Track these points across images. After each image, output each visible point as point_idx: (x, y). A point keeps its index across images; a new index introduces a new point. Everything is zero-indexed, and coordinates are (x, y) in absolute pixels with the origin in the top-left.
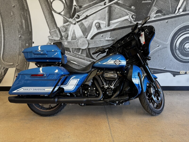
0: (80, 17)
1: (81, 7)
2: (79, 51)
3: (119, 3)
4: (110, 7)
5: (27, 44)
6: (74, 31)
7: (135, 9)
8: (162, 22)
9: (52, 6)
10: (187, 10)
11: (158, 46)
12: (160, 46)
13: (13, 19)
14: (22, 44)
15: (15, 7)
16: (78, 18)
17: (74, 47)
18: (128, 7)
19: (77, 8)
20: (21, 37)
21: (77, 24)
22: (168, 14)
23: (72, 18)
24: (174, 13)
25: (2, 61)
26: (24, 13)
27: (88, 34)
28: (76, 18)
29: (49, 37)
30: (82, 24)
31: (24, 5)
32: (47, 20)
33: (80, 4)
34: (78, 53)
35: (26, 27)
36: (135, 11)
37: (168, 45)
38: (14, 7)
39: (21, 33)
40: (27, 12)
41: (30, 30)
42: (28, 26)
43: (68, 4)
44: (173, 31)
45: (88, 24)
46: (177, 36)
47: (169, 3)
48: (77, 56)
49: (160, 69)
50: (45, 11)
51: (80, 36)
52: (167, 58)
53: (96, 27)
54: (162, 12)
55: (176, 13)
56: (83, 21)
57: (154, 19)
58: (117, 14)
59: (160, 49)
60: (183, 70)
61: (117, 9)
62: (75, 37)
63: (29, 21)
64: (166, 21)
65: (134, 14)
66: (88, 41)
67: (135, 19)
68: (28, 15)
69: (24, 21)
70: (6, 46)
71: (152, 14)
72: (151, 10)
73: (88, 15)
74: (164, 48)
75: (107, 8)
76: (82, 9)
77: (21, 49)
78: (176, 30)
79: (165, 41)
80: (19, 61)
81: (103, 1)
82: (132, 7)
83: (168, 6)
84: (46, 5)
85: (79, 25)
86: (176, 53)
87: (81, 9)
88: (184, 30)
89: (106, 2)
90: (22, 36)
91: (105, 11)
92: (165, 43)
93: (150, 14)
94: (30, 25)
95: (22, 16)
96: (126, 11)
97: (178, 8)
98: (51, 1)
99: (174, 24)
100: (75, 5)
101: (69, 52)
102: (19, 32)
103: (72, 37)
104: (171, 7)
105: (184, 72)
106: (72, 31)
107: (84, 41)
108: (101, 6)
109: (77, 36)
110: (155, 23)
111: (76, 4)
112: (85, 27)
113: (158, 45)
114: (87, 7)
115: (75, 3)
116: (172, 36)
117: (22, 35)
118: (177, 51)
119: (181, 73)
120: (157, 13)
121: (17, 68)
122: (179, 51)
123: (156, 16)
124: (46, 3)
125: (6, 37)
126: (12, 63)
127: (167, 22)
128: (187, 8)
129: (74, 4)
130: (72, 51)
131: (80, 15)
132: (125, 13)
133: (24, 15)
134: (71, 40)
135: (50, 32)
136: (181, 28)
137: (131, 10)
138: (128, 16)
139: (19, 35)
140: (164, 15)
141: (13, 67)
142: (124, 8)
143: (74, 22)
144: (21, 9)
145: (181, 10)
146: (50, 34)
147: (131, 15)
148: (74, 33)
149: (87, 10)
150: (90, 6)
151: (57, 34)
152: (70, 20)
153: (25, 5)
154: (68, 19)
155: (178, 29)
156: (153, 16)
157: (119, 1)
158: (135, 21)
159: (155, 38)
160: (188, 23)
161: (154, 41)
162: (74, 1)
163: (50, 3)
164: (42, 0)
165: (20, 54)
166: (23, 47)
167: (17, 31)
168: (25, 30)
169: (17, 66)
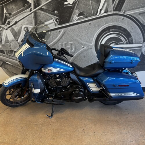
0: (11, 23)
2: (12, 53)
3: (43, 9)
4: (35, 13)
6: (6, 35)
7: (58, 13)
8: (84, 24)
10: (109, 11)
11: (83, 48)
12: (85, 48)
16: (9, 23)
17: (8, 50)
18: (51, 12)
19: (8, 15)
21: (9, 30)
22: (90, 16)
23: (4, 25)
24: (96, 15)
27: (18, 38)
28: (7, 24)
30: (13, 29)
33: (9, 12)
34: (11, 55)
36: (58, 15)
37: (92, 46)
44: (96, 32)
45: (18, 29)
46: (101, 37)
47: (90, 5)
48: (11, 57)
51: (12, 40)
52: (93, 58)
53: (25, 31)
54: (84, 15)
55: (98, 14)
56: (13, 27)
57: (76, 22)
58: (43, 18)
59: (86, 50)
61: (41, 14)
62: (8, 40)
64: (89, 23)
66: (19, 43)
67: (59, 22)
71: (74, 17)
72: (73, 13)
73: (17, 21)
74: (89, 49)
75: (33, 14)
76: (11, 16)
78: (100, 32)
79: (89, 43)
81: (28, 8)
82: (56, 12)
83: (89, 9)
85: (11, 30)
87: (10, 16)
88: (108, 31)
89: (31, 9)
91: (32, 16)
92: (89, 44)
93: (73, 17)
96: (50, 15)
97: (99, 10)
99: (97, 26)
100: (6, 13)
101: (3, 54)
103: (5, 41)
104: (93, 9)
106: (5, 36)
107: (15, 44)
108: (28, 12)
109: (9, 40)
110: (78, 25)
111: (6, 12)
112: (15, 31)
113: (83, 47)
114: (16, 14)
115: (5, 11)
116: (96, 37)
120: (79, 15)
123: (79, 18)
127: (90, 24)
128: (109, 9)
129: (4, 12)
130: (6, 53)
131: (10, 21)
132: (49, 18)
134: (5, 43)
136: (104, 29)
137: (55, 15)
138: (52, 20)
140: (86, 17)
142: (48, 13)
143: (6, 28)
145: (103, 11)
147: (55, 19)
148: (7, 37)
149: (16, 17)
150: (18, 13)
152: (3, 26)
154: (1, 25)
155: (101, 30)
156: (75, 18)
157: (43, 7)
158: (59, 24)
159: (79, 39)
160: (112, 23)
161: (79, 43)
162: (4, 9)
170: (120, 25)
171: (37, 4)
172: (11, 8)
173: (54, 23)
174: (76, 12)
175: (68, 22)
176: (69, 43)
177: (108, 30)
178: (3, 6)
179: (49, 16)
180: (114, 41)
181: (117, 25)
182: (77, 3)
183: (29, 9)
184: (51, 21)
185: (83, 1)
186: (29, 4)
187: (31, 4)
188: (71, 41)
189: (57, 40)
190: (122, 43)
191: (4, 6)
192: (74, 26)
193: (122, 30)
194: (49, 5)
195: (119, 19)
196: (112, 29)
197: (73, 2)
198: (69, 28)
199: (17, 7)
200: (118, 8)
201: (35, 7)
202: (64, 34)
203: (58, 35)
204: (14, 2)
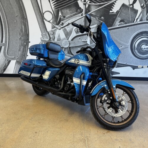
0: (64, 24)
1: (64, 17)
3: (92, 14)
5: (25, 43)
6: (59, 34)
7: (104, 19)
8: (124, 28)
9: (43, 16)
10: (143, 20)
11: (121, 47)
12: (123, 47)
13: (16, 25)
14: (21, 43)
15: (18, 16)
16: (63, 24)
18: (99, 18)
19: (62, 17)
20: (21, 38)
21: (62, 30)
22: (129, 23)
23: (58, 25)
24: (133, 22)
25: (7, 55)
26: (24, 21)
27: (69, 37)
28: (61, 25)
29: (41, 38)
30: (65, 30)
31: (24, 15)
32: (40, 26)
33: (64, 15)
35: (25, 30)
37: (129, 45)
38: (17, 16)
39: (21, 35)
40: (26, 20)
41: (28, 33)
42: (26, 30)
43: (55, 14)
44: (132, 35)
45: (70, 30)
46: (135, 39)
47: (129, 15)
49: (122, 63)
50: (39, 19)
51: (63, 38)
52: (128, 55)
53: (76, 31)
54: (124, 21)
55: (135, 22)
56: (66, 27)
57: (118, 26)
59: (123, 49)
60: (141, 65)
62: (60, 39)
63: (27, 27)
64: (127, 28)
66: (69, 41)
68: (26, 22)
69: (23, 27)
70: (10, 44)
72: (116, 20)
73: (70, 23)
74: (126, 48)
75: (83, 18)
76: (65, 18)
77: (21, 47)
79: (126, 43)
80: (19, 55)
82: (102, 18)
83: (129, 17)
84: (39, 16)
85: (63, 30)
86: (135, 52)
88: (141, 35)
89: (83, 14)
90: (22, 37)
91: (82, 20)
93: (115, 23)
94: (27, 30)
95: (22, 23)
97: (136, 19)
98: (43, 12)
99: (133, 30)
100: (60, 16)
102: (20, 34)
103: (58, 39)
104: (131, 18)
105: (141, 66)
106: (58, 35)
107: (66, 42)
108: (79, 16)
109: (61, 38)
110: (118, 29)
111: (61, 15)
112: (67, 31)
113: (121, 46)
114: (69, 17)
116: (132, 39)
118: (136, 50)
119: (139, 67)
120: (120, 22)
121: (17, 60)
122: (137, 50)
123: (120, 24)
124: (40, 14)
125: (10, 37)
126: (14, 57)
127: (128, 29)
128: (143, 19)
129: (59, 15)
131: (64, 23)
133: (24, 22)
134: (57, 41)
135: (42, 35)
136: (138, 34)
137: (101, 20)
139: (20, 36)
140: (126, 23)
141: (14, 60)
143: (59, 28)
144: (22, 18)
145: (138, 20)
146: (42, 36)
148: (59, 36)
149: (69, 20)
150: (71, 16)
151: (47, 36)
152: (57, 26)
154: (55, 26)
155: (136, 34)
156: (117, 24)
157: (92, 13)
159: (119, 40)
160: (144, 29)
161: (118, 43)
162: (60, 12)
163: (42, 14)
164: (36, 12)
165: (19, 50)
166: (22, 45)
167: (19, 34)
168: (24, 33)
169: (17, 59)
171: (87, 11)
172: (65, 12)
174: (119, 19)
175: (111, 26)
177: (141, 33)
178: (58, 10)
180: (145, 43)
182: (120, 12)
183: (81, 14)
185: (124, 11)
186: (81, 10)
187: (82, 10)
191: (60, 10)
194: (98, 12)
196: (145, 33)
197: (117, 11)
198: (112, 31)
199: (71, 11)
201: (86, 13)
204: (69, 7)
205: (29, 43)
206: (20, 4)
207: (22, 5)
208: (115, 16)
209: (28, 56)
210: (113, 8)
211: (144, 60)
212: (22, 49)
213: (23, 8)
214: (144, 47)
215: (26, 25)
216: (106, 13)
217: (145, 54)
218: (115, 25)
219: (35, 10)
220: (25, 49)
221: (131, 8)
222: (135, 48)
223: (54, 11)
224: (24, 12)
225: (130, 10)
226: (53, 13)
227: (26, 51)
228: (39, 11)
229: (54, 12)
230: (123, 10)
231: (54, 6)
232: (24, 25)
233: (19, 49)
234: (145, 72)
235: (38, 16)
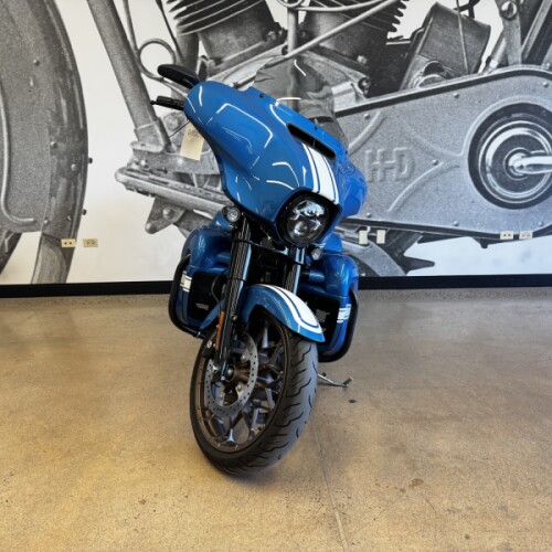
1: (218, 61)
2: (217, 183)
3: (323, 48)
5: (73, 166)
7: (368, 64)
8: (442, 96)
9: (140, 61)
10: (510, 62)
11: (436, 164)
12: (440, 164)
13: (35, 98)
14: (59, 165)
15: (41, 65)
17: (203, 172)
18: (346, 59)
19: (210, 63)
20: (55, 146)
22: (459, 76)
24: (476, 71)
25: (5, 213)
26: (65, 82)
29: (133, 144)
31: (64, 58)
32: (129, 98)
33: (216, 55)
34: (214, 189)
35: (69, 117)
36: (367, 68)
37: (461, 158)
38: (38, 64)
39: (58, 134)
40: (73, 78)
41: (82, 126)
42: (76, 116)
43: (184, 53)
44: (473, 120)
46: (485, 134)
47: (459, 45)
48: (213, 195)
49: (441, 226)
50: (122, 72)
52: (461, 195)
54: (443, 70)
55: (480, 70)
57: (419, 90)
59: (442, 172)
60: (509, 228)
61: (317, 64)
63: (78, 101)
64: (455, 94)
65: (364, 76)
67: (369, 89)
68: (75, 87)
69: (63, 103)
70: (14, 172)
71: (415, 76)
72: (411, 66)
73: (240, 82)
74: (451, 168)
76: (222, 66)
77: (57, 179)
78: (484, 119)
79: (453, 150)
80: (52, 213)
81: (278, 45)
82: (360, 58)
83: (457, 54)
84: (123, 59)
86: (487, 182)
87: (219, 66)
88: (505, 118)
89: (286, 47)
90: (59, 144)
91: (286, 67)
92: (453, 154)
93: (410, 77)
94: (80, 114)
95: (59, 89)
96: (343, 68)
97: (484, 59)
98: (139, 47)
99: (477, 102)
100: (203, 57)
101: (188, 186)
102: (51, 132)
104: (467, 56)
105: (512, 233)
108: (274, 56)
110: (423, 99)
111: (206, 54)
113: (434, 161)
114: (236, 62)
115: (202, 51)
116: (472, 136)
117: (58, 139)
118: (489, 176)
119: (502, 238)
120: (427, 72)
121: (47, 231)
122: (495, 176)
123: (426, 80)
124: (125, 53)
125: (15, 146)
126: (32, 220)
127: (457, 97)
128: (510, 58)
129: (200, 54)
130: (198, 183)
132: (339, 76)
133: (64, 87)
135: (135, 131)
136: (495, 113)
137: (357, 67)
138: (349, 83)
139: (51, 140)
140: (448, 77)
141: (33, 231)
142: (338, 62)
144: (56, 71)
145: (494, 63)
146: (138, 136)
147: (358, 80)
149: (237, 70)
150: (244, 58)
151: (156, 136)
153: (68, 59)
155: (488, 115)
156: (416, 80)
157: (322, 44)
158: (368, 96)
159: (424, 141)
160: (517, 97)
161: (423, 150)
162: (201, 44)
163: (135, 52)
164: (112, 45)
165: (53, 193)
166: (61, 172)
167: (47, 130)
168: (66, 126)
169: (45, 225)
170: (538, 104)
171: (304, 34)
172: (222, 42)
173: (353, 93)
174: (421, 61)
175: (396, 90)
176: (395, 149)
177: (505, 114)
178: (195, 35)
179: (339, 71)
180: (522, 146)
181: (530, 102)
182: (425, 36)
183: (281, 47)
184: (346, 86)
185: (440, 33)
186: (280, 33)
187: (286, 32)
188: (401, 144)
189: (359, 142)
190: (542, 151)
191: (200, 36)
192: (411, 102)
193: (543, 117)
194: (342, 38)
195: (536, 84)
196: (518, 112)
197: (414, 34)
198: (398, 106)
199: (243, 39)
200: (534, 56)
201: (299, 42)
202: (381, 123)
203: (364, 128)
204: (235, 23)
205: (89, 166)
206: (49, 18)
207: (54, 21)
208: (406, 50)
209: (85, 212)
210: (398, 22)
211: (522, 211)
212: (61, 189)
213: (58, 31)
214: (517, 161)
215: (74, 96)
216: (373, 42)
217: (524, 189)
218: (407, 84)
219: (108, 40)
220: (76, 189)
221: (463, 20)
222: (488, 169)
223: (178, 41)
224: (63, 45)
225: (460, 26)
226: (174, 48)
227: (79, 193)
228: (121, 42)
229: (179, 44)
230: (436, 27)
231: (177, 22)
232: (65, 98)
233: (51, 190)
234: (526, 255)
235: (118, 58)
